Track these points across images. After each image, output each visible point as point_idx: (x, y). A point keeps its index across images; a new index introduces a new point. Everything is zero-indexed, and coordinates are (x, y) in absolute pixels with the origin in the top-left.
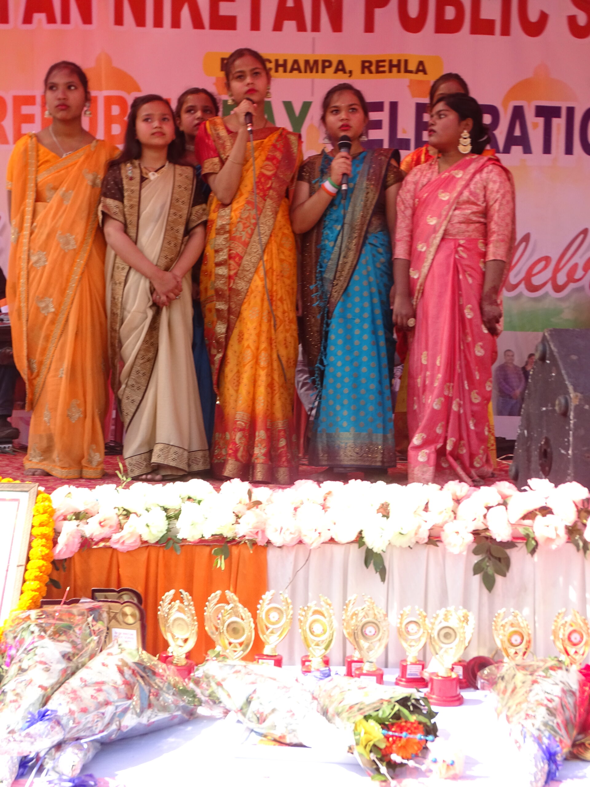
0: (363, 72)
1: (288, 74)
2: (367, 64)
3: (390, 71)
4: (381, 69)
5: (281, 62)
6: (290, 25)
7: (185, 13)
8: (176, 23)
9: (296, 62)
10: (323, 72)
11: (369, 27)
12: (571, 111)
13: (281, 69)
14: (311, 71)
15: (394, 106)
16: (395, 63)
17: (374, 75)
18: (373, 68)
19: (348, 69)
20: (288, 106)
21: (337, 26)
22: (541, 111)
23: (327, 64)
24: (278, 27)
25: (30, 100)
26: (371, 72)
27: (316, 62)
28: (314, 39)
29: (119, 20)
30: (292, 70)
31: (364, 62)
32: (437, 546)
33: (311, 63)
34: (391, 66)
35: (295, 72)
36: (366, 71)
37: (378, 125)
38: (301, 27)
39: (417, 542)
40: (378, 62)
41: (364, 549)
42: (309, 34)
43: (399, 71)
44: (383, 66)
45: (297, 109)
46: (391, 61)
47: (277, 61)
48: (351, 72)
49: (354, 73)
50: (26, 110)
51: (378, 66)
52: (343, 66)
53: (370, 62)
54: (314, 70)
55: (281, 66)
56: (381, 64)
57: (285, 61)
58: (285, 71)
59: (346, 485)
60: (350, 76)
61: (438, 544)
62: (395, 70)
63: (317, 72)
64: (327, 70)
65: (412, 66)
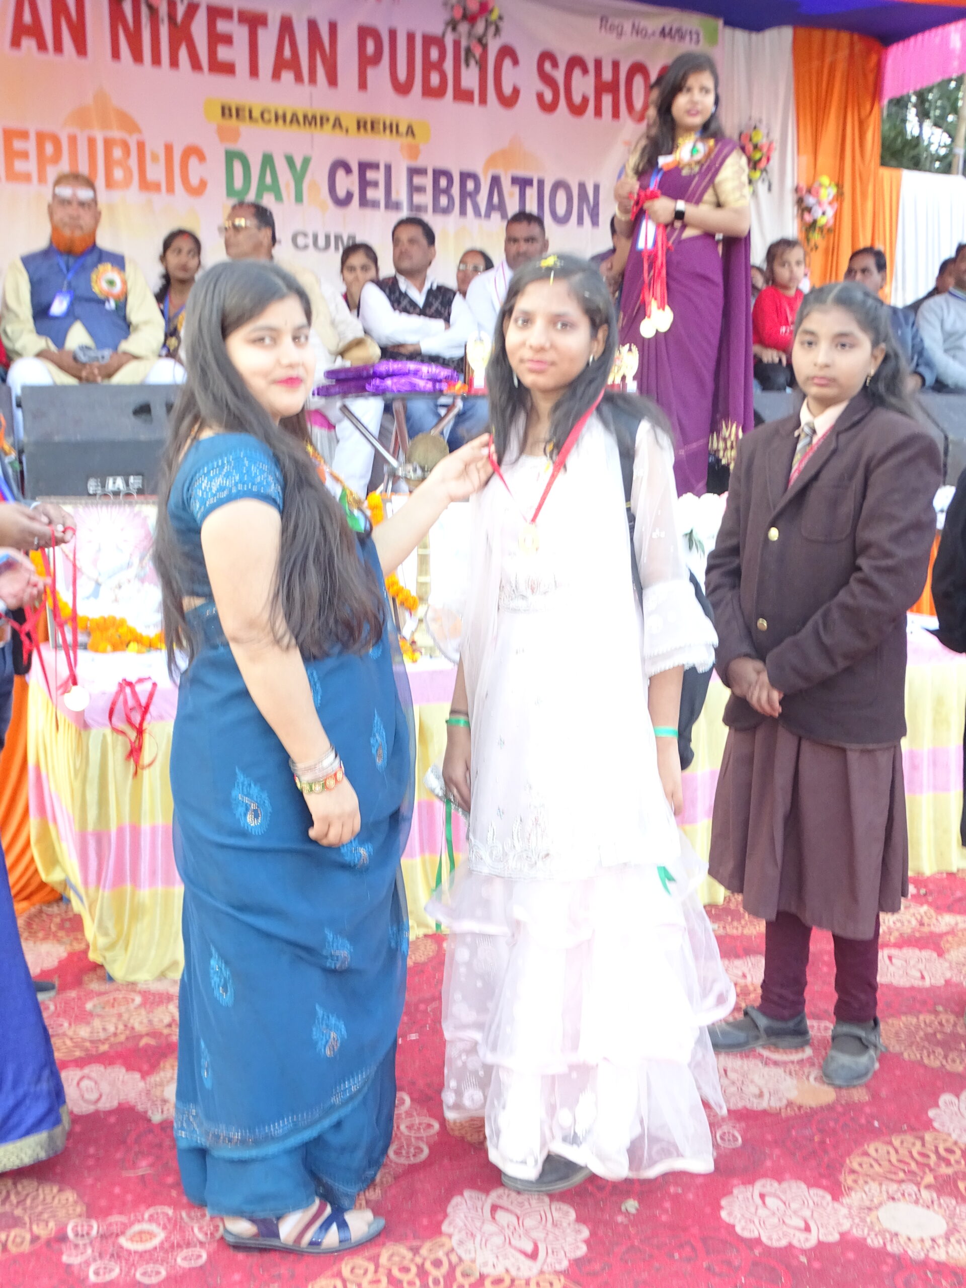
0: (359, 130)
1: (288, 126)
2: (362, 123)
3: (384, 132)
4: (375, 129)
5: (280, 113)
6: (287, 76)
7: (183, 54)
8: (174, 62)
9: (295, 114)
11: (363, 84)
12: (541, 183)
13: (281, 122)
14: (310, 124)
15: (388, 168)
16: (388, 123)
17: (370, 134)
18: (368, 127)
19: (344, 124)
20: (290, 161)
21: (332, 80)
22: (515, 181)
23: (325, 119)
24: (276, 75)
25: (24, 135)
26: (366, 131)
27: (314, 118)
28: (311, 92)
29: (116, 54)
30: (291, 123)
31: (359, 120)
33: (310, 117)
34: (385, 127)
35: (295, 126)
36: (362, 129)
37: (375, 184)
38: (299, 78)
40: (373, 121)
42: (306, 88)
43: (392, 133)
44: (378, 126)
45: (298, 164)
46: (384, 122)
47: (277, 112)
48: (347, 131)
49: (350, 131)
50: (18, 145)
51: (373, 126)
52: (340, 122)
53: (366, 121)
54: (313, 124)
55: (280, 117)
56: (375, 123)
57: (285, 113)
58: (285, 123)
60: (347, 134)
62: (388, 131)
63: (316, 126)
65: (403, 129)
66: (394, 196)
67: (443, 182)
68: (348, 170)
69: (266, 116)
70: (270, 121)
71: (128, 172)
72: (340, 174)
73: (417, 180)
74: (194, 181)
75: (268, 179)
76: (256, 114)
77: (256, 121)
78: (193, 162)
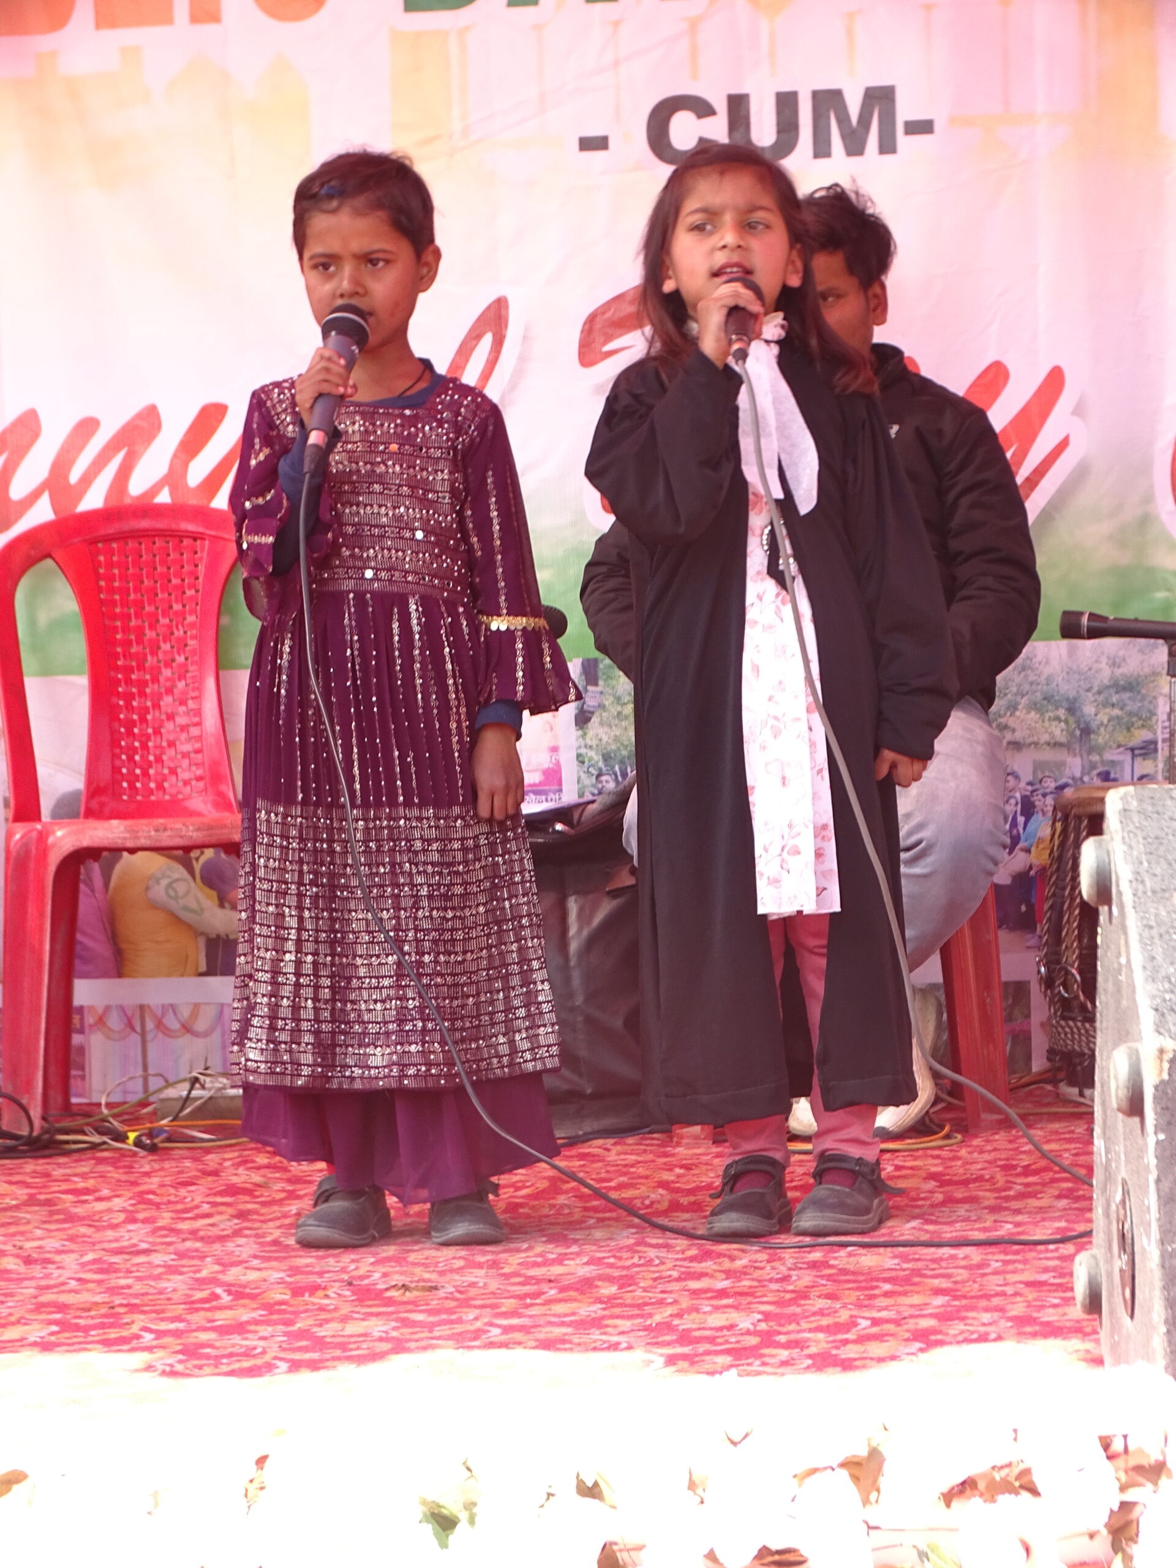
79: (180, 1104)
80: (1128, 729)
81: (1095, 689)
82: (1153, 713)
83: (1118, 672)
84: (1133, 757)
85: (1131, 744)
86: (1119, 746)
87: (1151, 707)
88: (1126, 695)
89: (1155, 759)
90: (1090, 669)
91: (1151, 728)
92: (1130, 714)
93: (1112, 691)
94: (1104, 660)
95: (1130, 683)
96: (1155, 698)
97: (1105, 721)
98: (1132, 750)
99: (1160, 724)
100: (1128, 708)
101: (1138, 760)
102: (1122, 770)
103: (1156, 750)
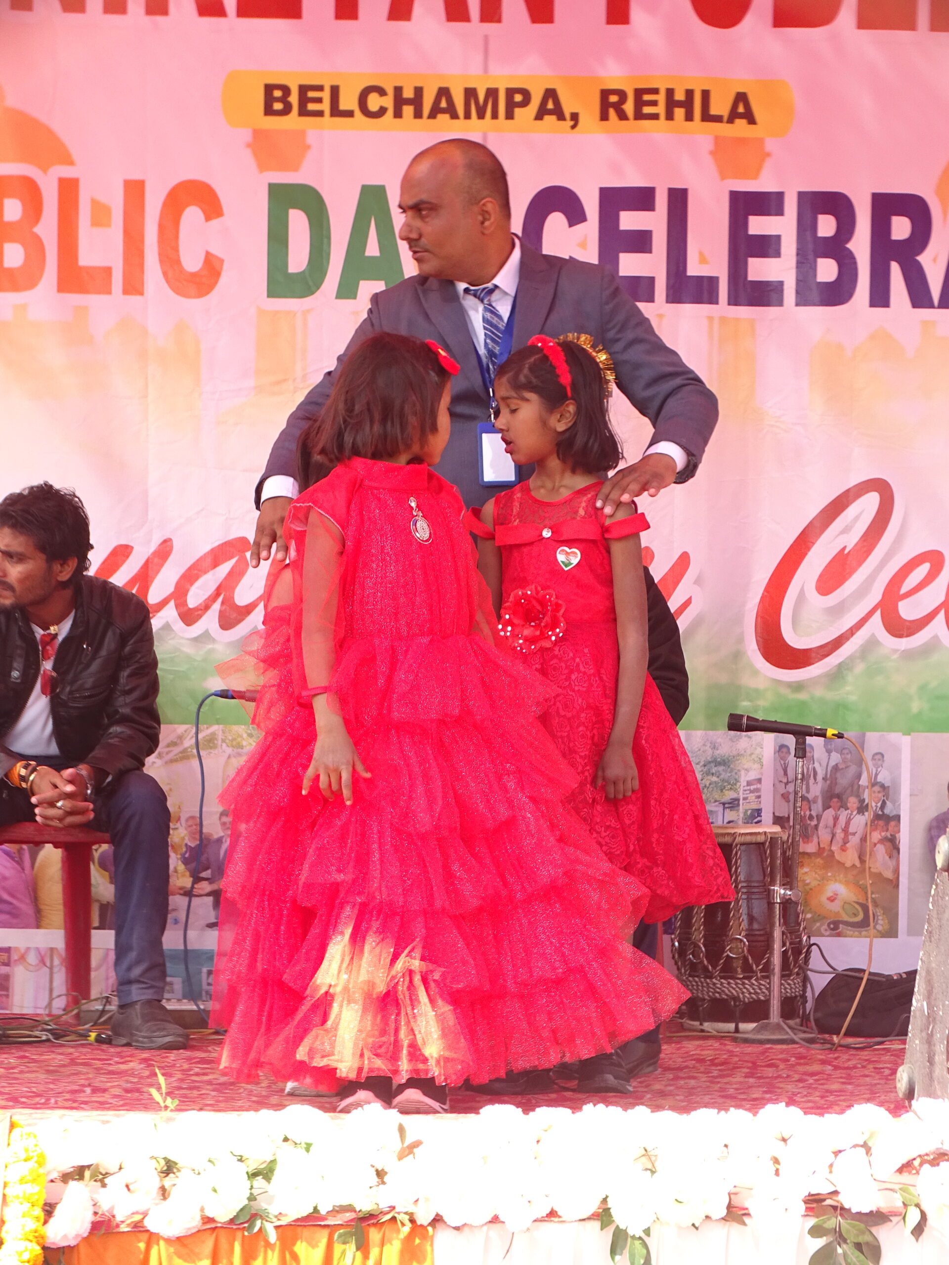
0: (604, 117)
1: (424, 121)
2: (614, 99)
3: (670, 116)
4: (647, 110)
5: (408, 93)
9: (444, 92)
10: (510, 116)
11: (618, 11)
13: (408, 110)
14: (481, 116)
15: (678, 199)
16: (680, 96)
17: (632, 123)
18: (629, 107)
19: (568, 109)
21: (541, 8)
23: (518, 98)
24: (399, 11)
26: (623, 116)
27: (492, 93)
28: (486, 39)
30: (435, 112)
31: (605, 94)
32: (744, 1224)
33: (481, 94)
34: (671, 104)
35: (443, 117)
36: (612, 112)
37: (640, 242)
38: (457, 12)
39: (707, 1217)
40: (639, 93)
41: (611, 1230)
42: (476, 27)
43: (689, 117)
44: (654, 103)
46: (670, 92)
47: (398, 90)
48: (575, 117)
49: (582, 119)
51: (639, 103)
52: (557, 102)
53: (622, 95)
54: (488, 113)
55: (408, 102)
56: (646, 97)
57: (419, 91)
58: (418, 115)
59: (578, 1114)
60: (573, 127)
61: (746, 1219)
62: (679, 112)
63: (495, 116)
64: (517, 111)
65: (720, 106)
66: (694, 269)
67: (826, 226)
68: (576, 215)
69: (374, 102)
70: (382, 111)
71: (35, 248)
72: (555, 222)
73: (758, 225)
74: (192, 262)
75: (372, 249)
76: (348, 101)
77: (350, 114)
78: (192, 215)
79: (98, 1014)
80: (722, 791)
81: (702, 763)
82: (737, 781)
83: (717, 752)
84: (724, 808)
85: (723, 801)
86: (716, 801)
87: (737, 777)
88: (721, 768)
89: (738, 811)
90: (699, 750)
91: (736, 790)
92: (723, 780)
93: (713, 765)
94: (709, 745)
95: (724, 761)
96: (739, 771)
97: (708, 785)
98: (724, 804)
99: (742, 787)
100: (722, 777)
101: (727, 811)
102: (717, 816)
103: (738, 805)
